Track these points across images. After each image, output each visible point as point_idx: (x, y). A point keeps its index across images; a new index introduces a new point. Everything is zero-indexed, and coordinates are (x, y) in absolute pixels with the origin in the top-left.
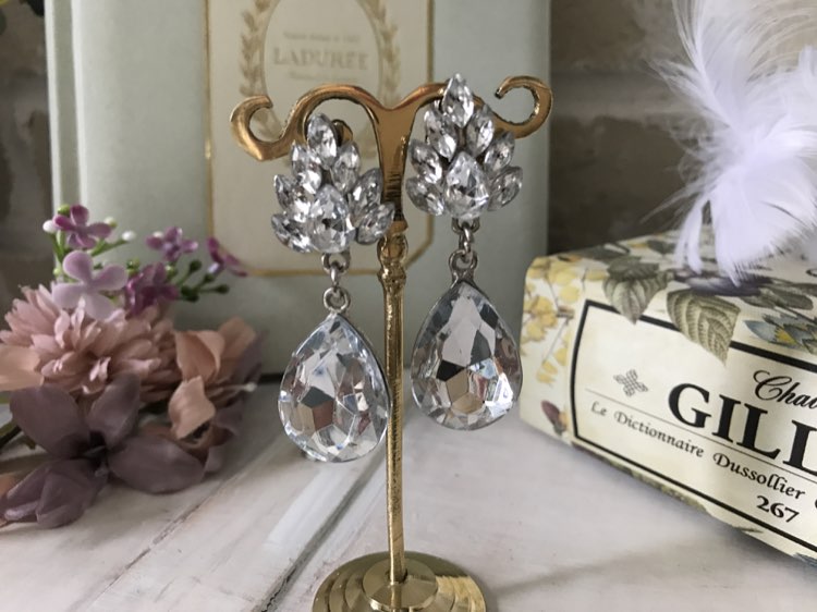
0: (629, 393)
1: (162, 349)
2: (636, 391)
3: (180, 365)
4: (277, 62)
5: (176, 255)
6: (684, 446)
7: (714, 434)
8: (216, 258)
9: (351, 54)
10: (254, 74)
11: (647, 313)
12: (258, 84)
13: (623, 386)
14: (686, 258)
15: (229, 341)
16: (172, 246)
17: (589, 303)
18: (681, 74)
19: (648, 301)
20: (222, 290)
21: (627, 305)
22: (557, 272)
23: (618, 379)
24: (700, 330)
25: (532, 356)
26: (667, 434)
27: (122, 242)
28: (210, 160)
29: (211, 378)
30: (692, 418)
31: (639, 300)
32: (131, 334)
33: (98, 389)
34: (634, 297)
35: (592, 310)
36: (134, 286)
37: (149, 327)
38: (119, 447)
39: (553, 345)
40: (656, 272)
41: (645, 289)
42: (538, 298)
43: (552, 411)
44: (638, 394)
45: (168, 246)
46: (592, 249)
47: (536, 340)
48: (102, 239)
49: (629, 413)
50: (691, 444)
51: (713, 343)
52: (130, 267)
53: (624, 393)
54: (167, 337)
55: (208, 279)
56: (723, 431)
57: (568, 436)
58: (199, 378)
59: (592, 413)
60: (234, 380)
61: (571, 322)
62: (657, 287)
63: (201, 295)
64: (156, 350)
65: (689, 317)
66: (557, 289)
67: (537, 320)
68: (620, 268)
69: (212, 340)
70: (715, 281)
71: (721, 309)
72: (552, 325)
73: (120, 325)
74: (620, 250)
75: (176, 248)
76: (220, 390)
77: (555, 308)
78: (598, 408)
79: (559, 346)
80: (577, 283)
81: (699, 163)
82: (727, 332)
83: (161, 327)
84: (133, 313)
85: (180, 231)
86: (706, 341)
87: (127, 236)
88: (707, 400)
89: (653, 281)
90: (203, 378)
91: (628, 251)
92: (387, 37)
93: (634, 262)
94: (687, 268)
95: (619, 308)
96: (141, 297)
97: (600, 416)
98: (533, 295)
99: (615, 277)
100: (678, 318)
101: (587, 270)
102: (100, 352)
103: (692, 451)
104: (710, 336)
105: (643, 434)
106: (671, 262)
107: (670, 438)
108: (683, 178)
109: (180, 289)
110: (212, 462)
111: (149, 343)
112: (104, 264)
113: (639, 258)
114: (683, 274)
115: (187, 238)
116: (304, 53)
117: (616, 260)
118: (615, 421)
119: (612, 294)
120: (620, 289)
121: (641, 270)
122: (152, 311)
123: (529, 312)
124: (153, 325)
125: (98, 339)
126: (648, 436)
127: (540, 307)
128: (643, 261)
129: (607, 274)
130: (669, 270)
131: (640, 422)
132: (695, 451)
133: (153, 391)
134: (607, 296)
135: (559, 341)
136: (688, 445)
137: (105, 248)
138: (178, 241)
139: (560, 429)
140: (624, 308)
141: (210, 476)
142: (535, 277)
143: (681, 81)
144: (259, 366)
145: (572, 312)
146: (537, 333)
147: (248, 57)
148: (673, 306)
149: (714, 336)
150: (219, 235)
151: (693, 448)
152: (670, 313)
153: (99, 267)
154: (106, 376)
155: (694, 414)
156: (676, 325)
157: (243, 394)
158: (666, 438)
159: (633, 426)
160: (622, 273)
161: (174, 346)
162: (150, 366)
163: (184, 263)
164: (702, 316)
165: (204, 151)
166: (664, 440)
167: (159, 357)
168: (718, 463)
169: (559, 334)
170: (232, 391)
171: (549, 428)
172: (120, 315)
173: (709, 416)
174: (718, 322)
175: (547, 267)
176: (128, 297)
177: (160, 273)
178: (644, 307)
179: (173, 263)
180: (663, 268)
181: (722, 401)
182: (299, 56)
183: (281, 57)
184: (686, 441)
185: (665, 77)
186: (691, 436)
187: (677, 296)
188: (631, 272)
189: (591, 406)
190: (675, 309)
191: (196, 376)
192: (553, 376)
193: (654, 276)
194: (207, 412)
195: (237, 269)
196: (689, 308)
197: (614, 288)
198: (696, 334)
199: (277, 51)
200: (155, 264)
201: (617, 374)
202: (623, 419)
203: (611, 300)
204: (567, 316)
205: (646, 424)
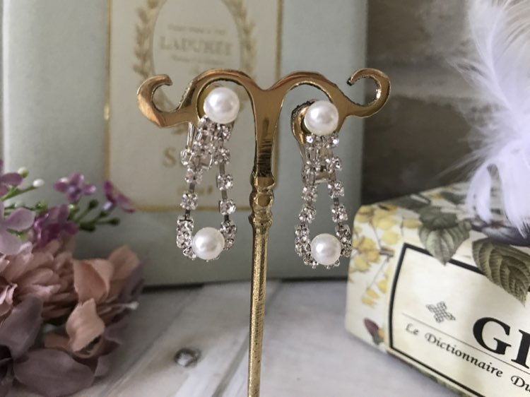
0: (438, 320)
1: (61, 276)
2: (444, 318)
3: (77, 290)
4: (163, 47)
5: (79, 196)
6: (486, 367)
7: (512, 360)
8: (110, 198)
9: (220, 43)
10: (145, 56)
11: (456, 257)
12: (148, 64)
13: (433, 314)
14: (475, 208)
15: (118, 266)
16: (75, 190)
17: (406, 246)
18: (474, 69)
19: (456, 248)
20: (114, 222)
21: (439, 250)
22: (381, 218)
23: (430, 308)
24: (501, 275)
25: (358, 283)
26: (471, 356)
27: (32, 188)
28: (109, 120)
29: (102, 298)
30: (494, 346)
31: (449, 246)
32: (36, 264)
33: (5, 313)
34: (444, 244)
35: (409, 251)
36: (41, 225)
37: (52, 258)
38: (22, 359)
39: (376, 277)
40: (457, 221)
41: (454, 238)
42: (364, 238)
43: (372, 327)
44: (446, 322)
45: (72, 189)
46: (402, 199)
47: (362, 271)
48: (15, 186)
49: (438, 336)
50: (491, 366)
51: (513, 287)
52: (38, 207)
53: (435, 320)
54: (67, 266)
55: (103, 214)
56: (521, 359)
57: (384, 346)
58: (92, 300)
59: (406, 332)
60: (121, 298)
61: (391, 260)
62: (462, 236)
63: (97, 226)
64: (57, 277)
65: (492, 263)
66: (381, 233)
67: (363, 255)
68: (429, 218)
69: (102, 267)
70: (503, 230)
71: (518, 258)
72: (376, 261)
73: (27, 258)
74: (423, 201)
75: (78, 191)
76: (109, 309)
77: (378, 248)
78: (412, 329)
79: (381, 278)
80: (396, 229)
81: (483, 136)
82: (526, 279)
83: (62, 257)
84: (38, 247)
85: (82, 177)
86: (507, 284)
87: (36, 183)
88: (508, 333)
89: (456, 229)
90: (95, 299)
91: (430, 201)
92: (247, 31)
93: (436, 211)
94: (478, 218)
95: (432, 252)
96: (47, 232)
97: (413, 335)
98: (360, 235)
99: (428, 226)
100: (482, 264)
101: (404, 218)
102: (9, 279)
103: (492, 372)
104: (510, 280)
105: (450, 353)
106: (464, 213)
107: (473, 359)
108: (472, 147)
109: (78, 225)
110: (100, 369)
111: (51, 272)
112: (16, 206)
113: (439, 208)
114: (477, 224)
115: (88, 183)
116: (184, 41)
117: (423, 210)
118: (425, 340)
119: (426, 240)
120: (432, 236)
121: (445, 219)
122: (55, 245)
123: (357, 249)
124: (55, 256)
125: (8, 268)
126: (454, 355)
127: (366, 245)
128: (445, 210)
129: (420, 223)
130: (466, 220)
131: (447, 343)
132: (495, 372)
133: (54, 309)
134: (422, 241)
135: (382, 274)
136: (489, 367)
137: (17, 192)
138: (80, 186)
139: (377, 339)
140: (436, 252)
141: (99, 380)
142: (362, 222)
143: (473, 75)
144: (142, 281)
145: (393, 251)
146: (363, 265)
147: (140, 43)
148: (478, 253)
149: (514, 281)
150: (113, 179)
151: (494, 369)
152: (475, 259)
153: (12, 207)
154: (12, 302)
155: (496, 343)
156: (480, 269)
157: (127, 311)
158: (470, 359)
159: (441, 346)
160: (432, 222)
161: (72, 272)
162: (51, 292)
163: (84, 202)
164: (503, 264)
165: (103, 113)
166: (467, 360)
167: (59, 283)
168: (515, 383)
169: (381, 268)
170: (119, 308)
171: (368, 338)
172: (28, 248)
173: (510, 346)
174: (518, 270)
175: (371, 214)
176: (36, 233)
177: (63, 212)
178: (453, 252)
179: (75, 203)
180: (461, 217)
181: (521, 335)
182: (180, 43)
183: (166, 43)
184: (488, 363)
185: (461, 71)
186: (492, 360)
187: (480, 246)
188: (438, 222)
189: (406, 327)
190: (480, 257)
191: (88, 299)
192: (375, 300)
193: (456, 225)
194: (98, 328)
195: (127, 207)
196: (491, 256)
197: (427, 236)
198: (499, 278)
199: (163, 39)
200: (59, 206)
201: (429, 303)
202: (432, 339)
203: (425, 245)
204: (388, 255)
205: (452, 346)
